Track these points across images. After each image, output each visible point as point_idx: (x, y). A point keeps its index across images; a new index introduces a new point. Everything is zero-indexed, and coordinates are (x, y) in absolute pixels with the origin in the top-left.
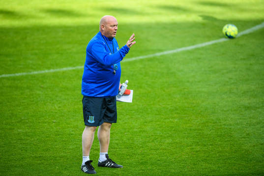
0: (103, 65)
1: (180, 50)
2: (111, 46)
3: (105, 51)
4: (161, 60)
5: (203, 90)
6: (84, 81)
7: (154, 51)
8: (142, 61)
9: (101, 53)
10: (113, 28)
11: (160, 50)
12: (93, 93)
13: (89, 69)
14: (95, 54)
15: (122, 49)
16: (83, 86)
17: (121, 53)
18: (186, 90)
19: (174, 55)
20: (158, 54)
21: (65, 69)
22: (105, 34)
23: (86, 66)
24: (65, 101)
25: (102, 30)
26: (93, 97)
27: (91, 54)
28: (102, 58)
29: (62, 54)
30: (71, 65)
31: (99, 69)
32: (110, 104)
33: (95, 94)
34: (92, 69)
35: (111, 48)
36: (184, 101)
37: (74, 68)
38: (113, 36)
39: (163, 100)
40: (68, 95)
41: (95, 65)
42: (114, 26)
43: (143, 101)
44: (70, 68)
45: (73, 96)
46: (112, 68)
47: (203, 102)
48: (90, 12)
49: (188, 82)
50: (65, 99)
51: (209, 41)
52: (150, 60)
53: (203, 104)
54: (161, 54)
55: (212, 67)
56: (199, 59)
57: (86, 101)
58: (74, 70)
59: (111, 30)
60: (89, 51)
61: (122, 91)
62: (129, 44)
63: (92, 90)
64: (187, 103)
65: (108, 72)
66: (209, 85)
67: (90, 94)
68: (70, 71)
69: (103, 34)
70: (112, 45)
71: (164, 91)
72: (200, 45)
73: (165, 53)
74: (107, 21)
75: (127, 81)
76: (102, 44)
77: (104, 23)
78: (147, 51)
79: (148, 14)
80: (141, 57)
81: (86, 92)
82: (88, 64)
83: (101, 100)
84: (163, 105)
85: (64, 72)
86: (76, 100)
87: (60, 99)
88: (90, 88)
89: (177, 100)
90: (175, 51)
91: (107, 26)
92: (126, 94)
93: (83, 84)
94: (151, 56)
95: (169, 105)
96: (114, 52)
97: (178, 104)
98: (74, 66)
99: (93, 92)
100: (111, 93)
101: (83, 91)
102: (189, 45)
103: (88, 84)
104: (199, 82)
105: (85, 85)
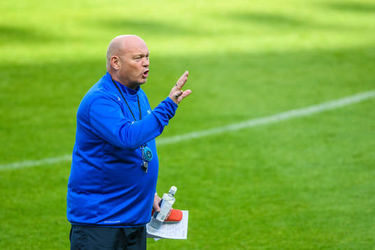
0: (118, 149)
1: (285, 116)
2: (133, 106)
3: (122, 116)
4: (242, 141)
5: (342, 208)
6: (74, 190)
7: (225, 120)
8: (196, 143)
9: (112, 120)
10: (138, 63)
11: (239, 118)
12: (94, 216)
13: (85, 161)
14: (98, 123)
15: (160, 107)
16: (71, 201)
17: (158, 116)
18: (300, 209)
19: (272, 127)
20: (235, 127)
21: (16, 165)
22: (122, 77)
23: (77, 154)
24: (19, 241)
25: (113, 70)
26: (95, 225)
27: (89, 124)
28: (115, 131)
29: (9, 131)
30: (30, 155)
31: (108, 160)
32: (132, 242)
33: (100, 218)
34: (92, 160)
35: (135, 110)
36: (298, 235)
37: (38, 163)
38: (141, 80)
39: (248, 233)
40: (25, 225)
41: (99, 151)
42: (142, 56)
43: (201, 237)
44: (29, 163)
45: (35, 228)
46: (137, 157)
47: (342, 236)
48: (73, 31)
49: (306, 190)
50: (19, 236)
51: (353, 93)
52: (217, 140)
53: (342, 242)
54: (242, 125)
55: (360, 155)
56: (332, 136)
57: (78, 236)
58: (37, 168)
59: (134, 68)
60: (85, 118)
61: (164, 212)
62: (176, 93)
63: (93, 208)
64: (305, 240)
65: (129, 166)
66: (357, 197)
67: (87, 218)
68: (29, 169)
69: (116, 78)
70: (136, 103)
71: (250, 212)
72: (333, 104)
73: (252, 123)
74: (123, 46)
75: (174, 189)
76: (115, 100)
77: (117, 52)
78: (207, 120)
79: (208, 34)
80: (195, 135)
81: (78, 215)
82: (81, 149)
83: (114, 232)
84: (250, 244)
85: (13, 173)
86: (44, 239)
87: (5, 236)
88: (86, 206)
89: (280, 233)
90: (273, 119)
91: (125, 58)
92: (172, 220)
93: (70, 195)
94: (217, 131)
95: (261, 245)
96: (140, 118)
97: (284, 242)
98: (38, 159)
99: (95, 212)
100: (135, 216)
101: (72, 212)
102: (308, 105)
103: (82, 196)
104: (332, 190)
105: (74, 198)
